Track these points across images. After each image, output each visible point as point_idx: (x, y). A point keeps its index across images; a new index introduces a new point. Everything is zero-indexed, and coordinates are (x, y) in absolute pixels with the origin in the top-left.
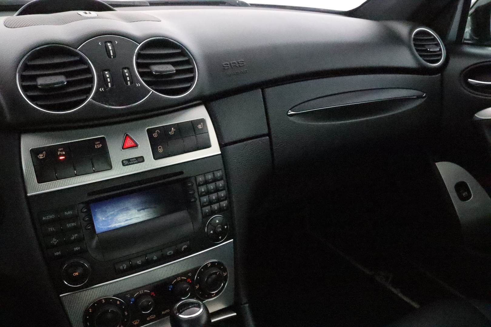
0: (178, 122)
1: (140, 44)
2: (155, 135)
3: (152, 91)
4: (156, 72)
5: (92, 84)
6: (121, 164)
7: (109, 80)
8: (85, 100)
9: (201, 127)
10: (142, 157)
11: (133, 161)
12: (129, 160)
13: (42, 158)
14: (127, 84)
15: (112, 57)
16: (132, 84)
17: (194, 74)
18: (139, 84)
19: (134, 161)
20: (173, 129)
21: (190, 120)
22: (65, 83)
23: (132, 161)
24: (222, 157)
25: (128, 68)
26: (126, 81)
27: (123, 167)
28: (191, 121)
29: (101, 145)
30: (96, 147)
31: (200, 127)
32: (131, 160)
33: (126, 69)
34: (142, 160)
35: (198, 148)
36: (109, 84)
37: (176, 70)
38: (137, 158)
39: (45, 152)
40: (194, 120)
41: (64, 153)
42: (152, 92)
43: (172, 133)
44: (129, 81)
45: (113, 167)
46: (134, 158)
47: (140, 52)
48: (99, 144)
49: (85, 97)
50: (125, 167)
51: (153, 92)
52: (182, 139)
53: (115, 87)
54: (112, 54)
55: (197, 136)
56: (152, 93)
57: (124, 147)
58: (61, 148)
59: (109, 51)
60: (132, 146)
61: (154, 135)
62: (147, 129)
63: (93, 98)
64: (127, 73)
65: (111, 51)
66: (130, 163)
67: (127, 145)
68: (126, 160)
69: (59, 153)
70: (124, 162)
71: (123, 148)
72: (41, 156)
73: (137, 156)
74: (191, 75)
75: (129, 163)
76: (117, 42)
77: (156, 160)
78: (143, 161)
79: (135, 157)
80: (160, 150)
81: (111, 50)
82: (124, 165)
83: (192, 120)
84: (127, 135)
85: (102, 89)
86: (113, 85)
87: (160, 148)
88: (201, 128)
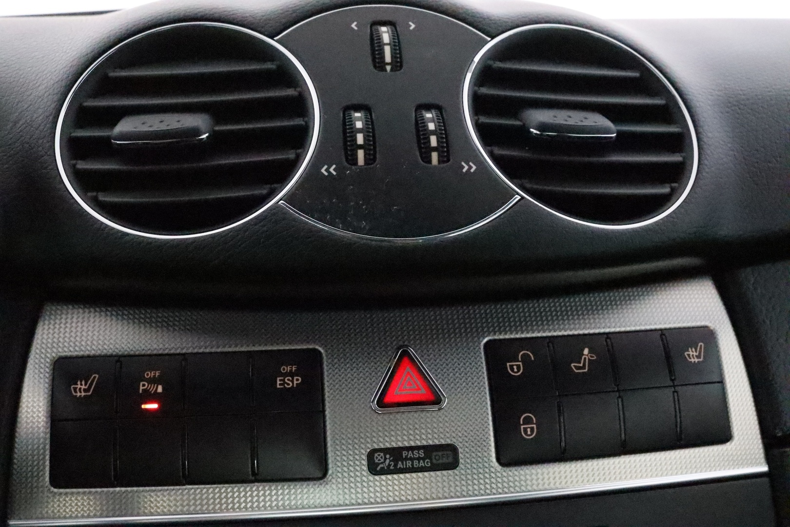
0: (607, 330)
1: (493, 38)
2: (515, 368)
3: (518, 194)
4: (543, 127)
5: (299, 151)
6: (365, 463)
7: (360, 139)
8: (264, 200)
9: (698, 357)
10: (452, 449)
11: (412, 459)
12: (396, 453)
13: (83, 394)
14: (429, 161)
15: (388, 68)
16: (448, 160)
17: (684, 154)
18: (471, 164)
19: (419, 459)
20: (586, 351)
21: (658, 327)
22: (204, 136)
23: (406, 459)
24: (773, 486)
25: (439, 108)
26: (425, 151)
27: (371, 478)
28: (661, 330)
29: (297, 380)
30: (278, 382)
31: (693, 355)
32: (404, 454)
33: (433, 111)
34: (450, 460)
35: (680, 439)
36: (361, 154)
37: (620, 134)
38: (429, 450)
39: (97, 376)
40: (670, 329)
41: (160, 389)
42: (518, 198)
43: (584, 367)
44: (434, 149)
45: (330, 472)
46: (418, 448)
47: (490, 62)
48: (291, 374)
49: (265, 192)
50: (377, 478)
51: (523, 198)
52: (619, 397)
53: (378, 165)
54: (388, 58)
55: (678, 389)
56: (519, 200)
57: (388, 399)
58: (156, 370)
59: (381, 45)
60: (418, 399)
61: (512, 367)
62: (486, 340)
63: (289, 198)
64: (432, 120)
65: (387, 50)
66: (400, 465)
67: (399, 393)
68: (385, 451)
69: (141, 388)
70: (378, 458)
71: (381, 403)
72: (80, 389)
73: (431, 443)
74: (676, 158)
75: (396, 465)
76: (413, 26)
77: (507, 469)
78: (453, 465)
79: (425, 443)
80: (525, 430)
81: (387, 44)
82: (374, 469)
83: (662, 326)
84: (405, 353)
85: (329, 167)
86: (374, 160)
87: (528, 421)
88: (696, 360)
